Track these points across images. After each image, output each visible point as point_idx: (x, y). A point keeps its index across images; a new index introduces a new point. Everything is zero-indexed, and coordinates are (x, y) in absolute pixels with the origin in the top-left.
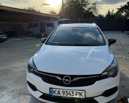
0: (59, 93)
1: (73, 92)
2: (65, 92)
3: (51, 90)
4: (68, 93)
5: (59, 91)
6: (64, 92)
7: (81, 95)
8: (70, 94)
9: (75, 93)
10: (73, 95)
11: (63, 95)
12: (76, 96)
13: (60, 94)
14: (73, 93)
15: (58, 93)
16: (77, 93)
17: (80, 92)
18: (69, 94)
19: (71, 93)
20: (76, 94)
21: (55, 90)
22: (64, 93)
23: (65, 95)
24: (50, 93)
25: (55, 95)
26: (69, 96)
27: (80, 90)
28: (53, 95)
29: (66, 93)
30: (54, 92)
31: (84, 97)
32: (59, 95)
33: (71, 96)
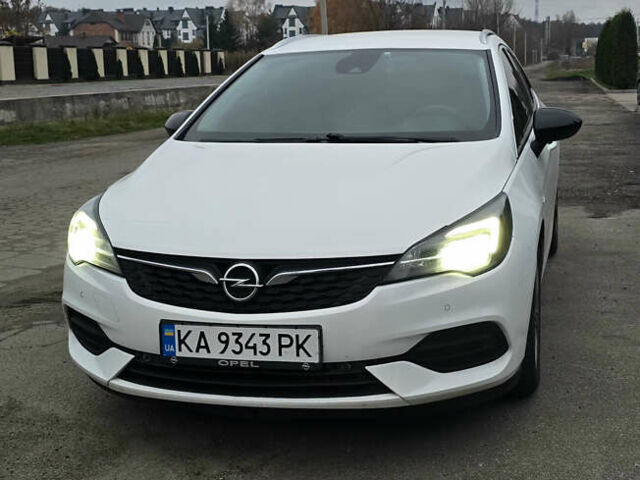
0: (203, 344)
1: (268, 336)
2: (233, 339)
3: (168, 333)
4: (243, 341)
5: (202, 335)
6: (224, 338)
7: (301, 350)
8: (254, 347)
9: (273, 342)
10: (265, 351)
11: (223, 352)
12: (280, 354)
13: (206, 347)
14: (264, 342)
15: (199, 347)
16: (285, 341)
17: (297, 336)
18: (247, 347)
19: (258, 340)
20: (281, 346)
21: (184, 329)
22: (227, 342)
23: (229, 355)
24: (162, 347)
25: (185, 353)
26: (248, 355)
27: (296, 327)
28: (178, 354)
29: (237, 341)
30: (182, 342)
31: (315, 360)
32: (203, 354)
33: (260, 358)
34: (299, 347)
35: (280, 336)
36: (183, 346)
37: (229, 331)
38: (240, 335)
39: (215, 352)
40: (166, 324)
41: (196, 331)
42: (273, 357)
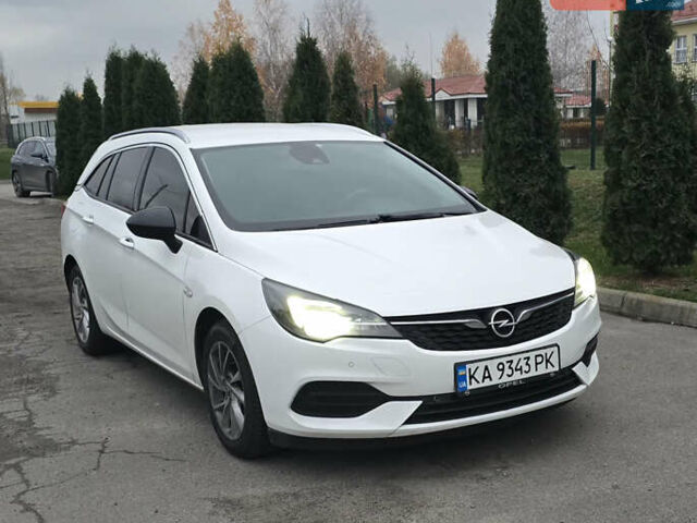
0: (487, 375)
1: (528, 358)
2: (507, 366)
3: (461, 373)
4: (513, 366)
5: (486, 368)
6: (501, 367)
7: (548, 364)
8: (521, 369)
9: (532, 362)
10: (527, 370)
11: (500, 378)
12: (537, 370)
13: (489, 377)
14: (527, 364)
15: (484, 378)
16: (539, 359)
17: (546, 354)
18: (516, 370)
19: (523, 363)
20: (537, 364)
21: (473, 367)
22: (503, 370)
23: (505, 379)
24: (456, 386)
25: (475, 385)
26: (517, 376)
27: (545, 348)
28: (469, 387)
29: (510, 367)
30: (472, 377)
31: (557, 368)
32: (487, 383)
33: (525, 376)
34: (548, 361)
35: (536, 356)
36: (473, 380)
37: (504, 360)
38: (511, 362)
39: (496, 379)
40: (459, 366)
41: (482, 365)
42: (533, 373)
